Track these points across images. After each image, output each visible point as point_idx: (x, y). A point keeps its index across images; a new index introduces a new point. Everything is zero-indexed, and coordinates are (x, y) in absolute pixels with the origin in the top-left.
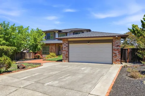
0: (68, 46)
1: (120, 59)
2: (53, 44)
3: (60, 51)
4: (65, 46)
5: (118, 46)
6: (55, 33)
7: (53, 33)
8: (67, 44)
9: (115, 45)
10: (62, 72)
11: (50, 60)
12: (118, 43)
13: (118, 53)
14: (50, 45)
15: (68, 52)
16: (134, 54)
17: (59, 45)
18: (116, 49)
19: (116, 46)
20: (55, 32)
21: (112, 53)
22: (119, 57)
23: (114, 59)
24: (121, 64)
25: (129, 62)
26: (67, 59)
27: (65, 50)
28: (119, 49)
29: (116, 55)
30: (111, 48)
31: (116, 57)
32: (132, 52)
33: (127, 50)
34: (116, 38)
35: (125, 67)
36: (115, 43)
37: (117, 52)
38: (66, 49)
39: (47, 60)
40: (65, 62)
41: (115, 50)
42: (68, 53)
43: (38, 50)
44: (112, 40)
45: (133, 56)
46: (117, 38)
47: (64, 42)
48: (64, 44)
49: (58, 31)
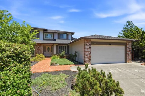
1: (131, 58)
5: (130, 48)
12: (130, 46)
13: (130, 54)
26: (89, 62)
28: (130, 51)
31: (129, 57)
44: (126, 43)
47: (87, 43)
48: (87, 44)
49: (43, 30)
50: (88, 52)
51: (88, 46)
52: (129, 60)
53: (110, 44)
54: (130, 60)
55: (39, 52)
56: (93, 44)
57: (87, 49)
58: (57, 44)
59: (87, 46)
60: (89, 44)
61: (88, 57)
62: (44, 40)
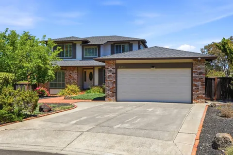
0: (116, 73)
1: (203, 94)
2: (74, 67)
3: (85, 81)
4: (110, 73)
5: (200, 73)
6: (74, 45)
7: (71, 44)
8: (114, 69)
9: (196, 72)
10: (123, 115)
11: (79, 99)
12: (200, 69)
13: (202, 85)
14: (66, 69)
15: (116, 82)
16: (225, 87)
17: (84, 70)
18: (198, 79)
19: (197, 74)
20: (74, 42)
21: (191, 84)
22: (202, 91)
23: (195, 94)
24: (206, 102)
25: (217, 100)
26: (113, 96)
27: (111, 81)
28: (202, 78)
29: (198, 89)
30: (190, 77)
31: (198, 91)
32: (221, 83)
33: (214, 79)
34: (197, 61)
35: (212, 106)
36: (196, 69)
37: (199, 84)
38: (113, 78)
39: (74, 99)
40: (110, 101)
41: (195, 80)
42: (116, 84)
43: (48, 79)
44: (192, 63)
45: (223, 90)
46: (200, 61)
47: (109, 66)
48: (108, 69)
49: (81, 42)
50: (109, 80)
51: (111, 71)
52: (198, 97)
53: (153, 66)
54: (202, 97)
55: (72, 81)
56: (121, 68)
57: (109, 76)
58: (100, 68)
59: (109, 71)
60: (113, 69)
61: (111, 89)
62: (83, 59)
